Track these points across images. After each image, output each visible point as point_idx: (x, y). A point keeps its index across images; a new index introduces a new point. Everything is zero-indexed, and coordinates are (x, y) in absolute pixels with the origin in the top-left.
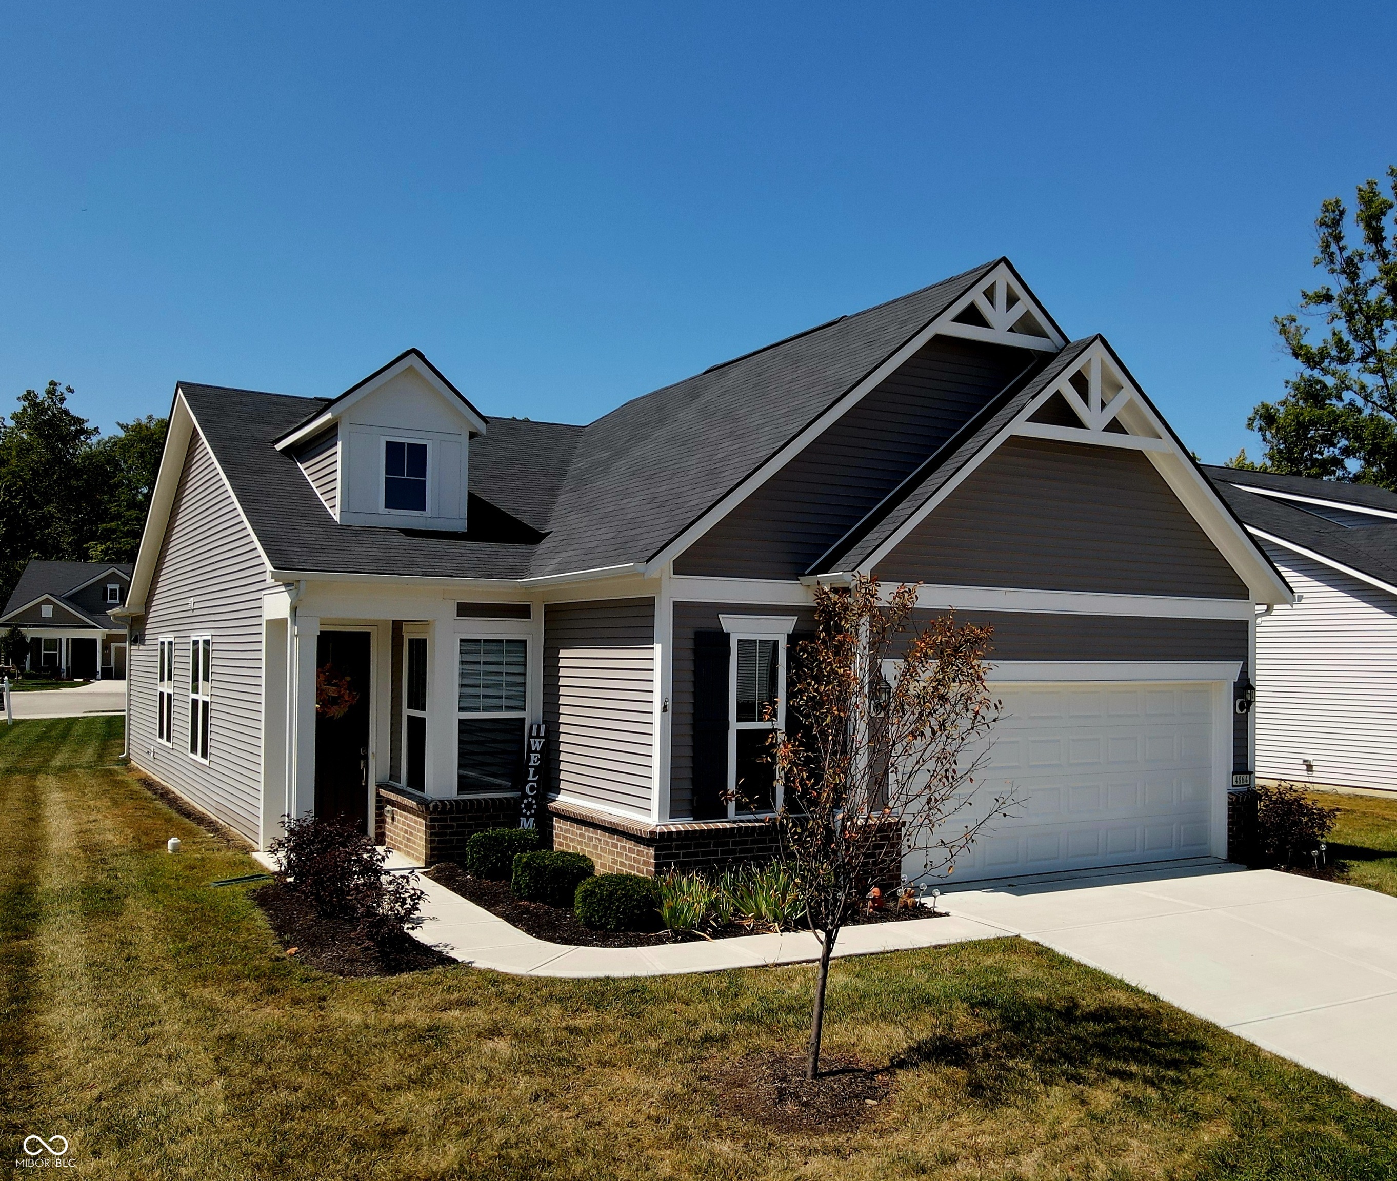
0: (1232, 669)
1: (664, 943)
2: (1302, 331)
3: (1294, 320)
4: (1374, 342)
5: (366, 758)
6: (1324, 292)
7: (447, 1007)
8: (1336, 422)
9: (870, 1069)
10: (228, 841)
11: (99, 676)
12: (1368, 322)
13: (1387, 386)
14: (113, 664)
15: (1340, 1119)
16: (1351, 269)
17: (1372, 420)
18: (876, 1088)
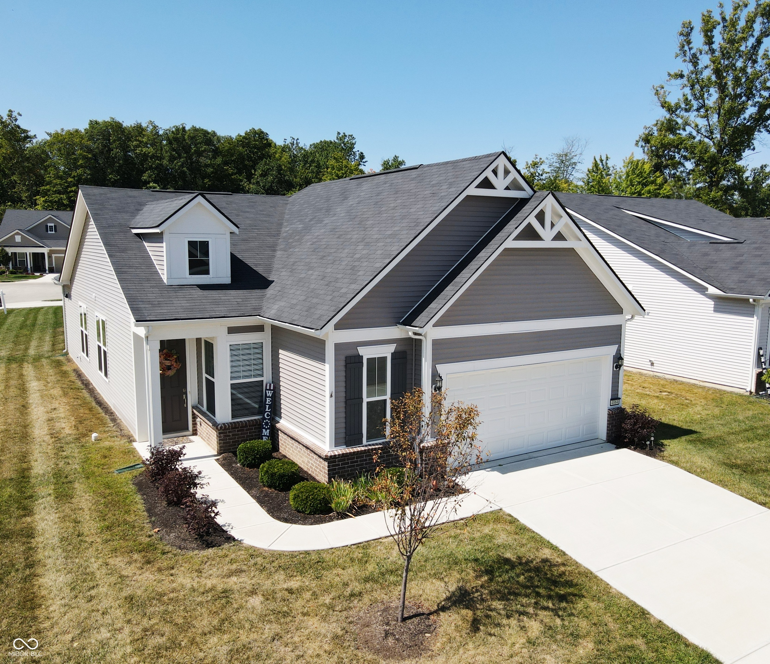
0: (612, 350)
1: (332, 520)
2: (667, 93)
3: (663, 88)
4: (704, 101)
5: (186, 393)
6: (680, 73)
7: (231, 574)
8: (681, 144)
9: (428, 612)
10: (121, 430)
11: (47, 272)
12: (702, 90)
13: (709, 125)
14: (54, 265)
15: (644, 636)
16: (694, 60)
17: (700, 143)
18: (430, 626)
